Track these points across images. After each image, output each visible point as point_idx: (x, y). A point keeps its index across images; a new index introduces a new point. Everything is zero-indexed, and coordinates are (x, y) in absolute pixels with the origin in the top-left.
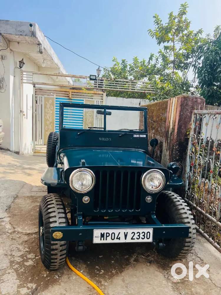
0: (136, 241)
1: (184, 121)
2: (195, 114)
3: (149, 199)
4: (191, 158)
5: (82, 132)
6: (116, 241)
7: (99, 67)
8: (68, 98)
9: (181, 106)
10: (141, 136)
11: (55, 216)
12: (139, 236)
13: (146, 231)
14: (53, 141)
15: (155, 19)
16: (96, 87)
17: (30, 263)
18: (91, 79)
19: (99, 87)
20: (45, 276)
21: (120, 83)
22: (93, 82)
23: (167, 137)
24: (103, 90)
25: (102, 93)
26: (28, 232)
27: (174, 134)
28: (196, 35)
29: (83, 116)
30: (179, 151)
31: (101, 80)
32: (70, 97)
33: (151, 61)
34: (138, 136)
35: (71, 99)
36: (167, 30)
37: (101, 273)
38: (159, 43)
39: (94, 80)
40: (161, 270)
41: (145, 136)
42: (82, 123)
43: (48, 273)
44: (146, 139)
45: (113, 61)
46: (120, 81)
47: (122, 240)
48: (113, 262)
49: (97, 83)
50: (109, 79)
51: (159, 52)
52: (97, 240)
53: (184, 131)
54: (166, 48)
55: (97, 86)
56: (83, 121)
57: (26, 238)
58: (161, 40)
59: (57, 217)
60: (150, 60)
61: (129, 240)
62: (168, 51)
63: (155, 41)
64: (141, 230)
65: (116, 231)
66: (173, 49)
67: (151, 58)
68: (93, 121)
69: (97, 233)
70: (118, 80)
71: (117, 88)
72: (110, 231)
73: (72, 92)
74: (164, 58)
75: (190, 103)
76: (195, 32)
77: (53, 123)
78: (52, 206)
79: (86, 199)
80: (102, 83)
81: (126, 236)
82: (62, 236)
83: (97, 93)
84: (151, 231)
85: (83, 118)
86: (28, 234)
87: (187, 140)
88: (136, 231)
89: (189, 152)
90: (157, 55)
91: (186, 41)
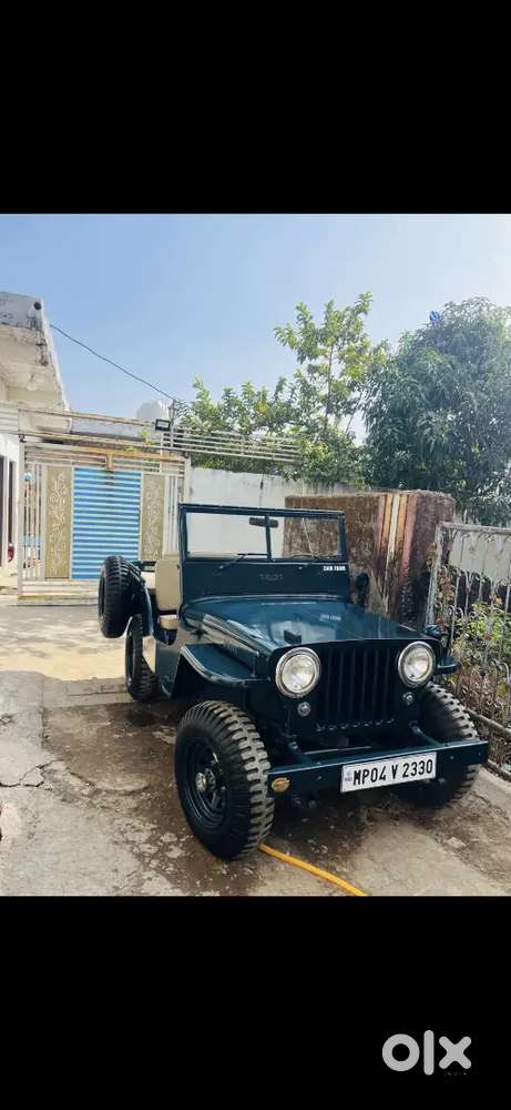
0: (411, 779)
1: (421, 541)
2: (443, 528)
3: (409, 697)
4: (437, 610)
5: (227, 563)
6: (379, 783)
7: (175, 401)
8: (105, 469)
9: (418, 512)
10: (337, 568)
11: (249, 748)
12: (415, 769)
13: (425, 758)
14: (121, 578)
15: (299, 312)
16: (169, 445)
17: (176, 853)
18: (158, 428)
19: (175, 446)
20: (225, 872)
21: (221, 439)
22: (162, 434)
23: (380, 568)
24: (184, 452)
25: (180, 458)
26: (130, 788)
27: (400, 565)
28: (376, 350)
29: (138, 509)
30: (414, 598)
31: (179, 431)
32: (110, 466)
33: (279, 394)
34: (331, 568)
35: (112, 472)
36: (323, 336)
37: (325, 852)
38: (302, 359)
39: (165, 429)
40: (423, 830)
41: (343, 568)
42: (138, 526)
43: (226, 866)
44: (345, 574)
45: (195, 386)
46: (221, 435)
47: (389, 781)
48: (332, 827)
49: (172, 438)
50: (198, 430)
51: (296, 376)
52: (348, 786)
53: (420, 558)
54: (312, 369)
55: (172, 443)
56: (138, 520)
57: (131, 802)
58: (306, 352)
59: (254, 749)
60: (277, 391)
61: (399, 779)
62: (316, 375)
63: (294, 354)
64: (417, 759)
65: (379, 765)
66: (327, 372)
67: (279, 388)
68: (162, 521)
69: (349, 771)
70: (217, 432)
71: (214, 450)
72: (370, 766)
73: (114, 456)
74: (308, 391)
75: (431, 508)
76: (373, 345)
77: (69, 527)
78: (237, 727)
79: (305, 707)
80: (182, 437)
81: (394, 772)
82: (287, 786)
83: (172, 459)
84: (433, 757)
85: (138, 515)
86: (132, 793)
87: (427, 576)
88: (410, 760)
89: (432, 601)
90: (291, 381)
91: (351, 361)
